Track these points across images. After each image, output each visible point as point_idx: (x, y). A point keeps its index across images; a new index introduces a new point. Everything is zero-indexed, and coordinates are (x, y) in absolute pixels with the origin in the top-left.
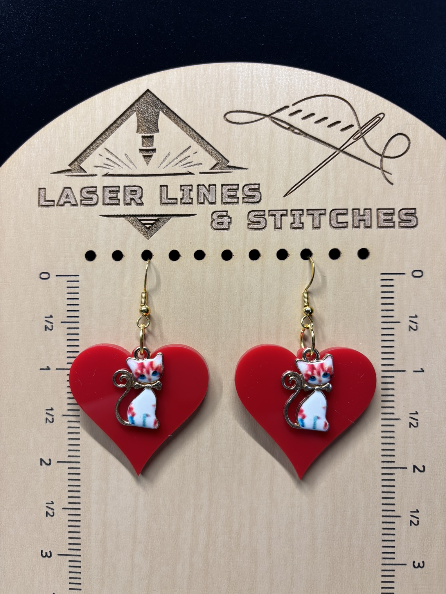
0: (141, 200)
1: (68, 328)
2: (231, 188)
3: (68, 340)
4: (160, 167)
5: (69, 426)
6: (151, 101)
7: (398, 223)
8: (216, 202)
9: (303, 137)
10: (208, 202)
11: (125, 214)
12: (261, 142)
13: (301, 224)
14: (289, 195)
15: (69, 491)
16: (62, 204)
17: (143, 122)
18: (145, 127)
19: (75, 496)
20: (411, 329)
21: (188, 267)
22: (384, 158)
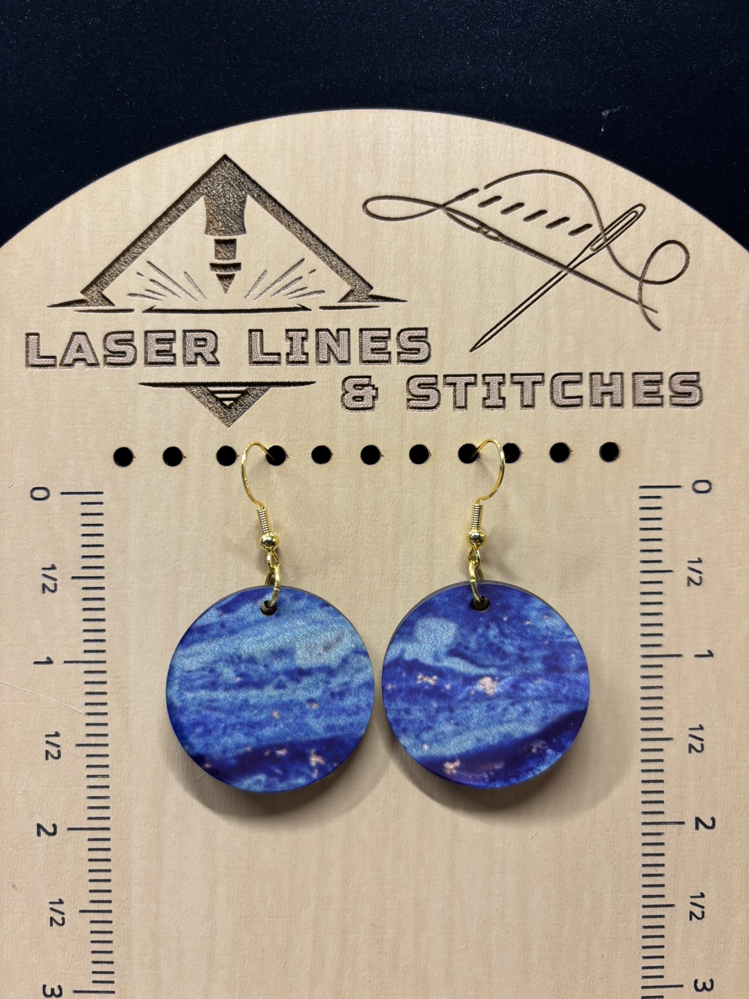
0: (214, 356)
1: (84, 588)
2: (377, 336)
3: (84, 609)
4: (248, 297)
5: (89, 764)
6: (230, 176)
7: (668, 398)
8: (349, 359)
9: (503, 245)
10: (335, 359)
11: (186, 382)
12: (429, 253)
13: (502, 400)
14: (479, 349)
15: (91, 881)
16: (70, 362)
17: (217, 215)
18: (220, 223)
19: (101, 889)
20: (691, 584)
21: (302, 477)
22: (644, 284)
